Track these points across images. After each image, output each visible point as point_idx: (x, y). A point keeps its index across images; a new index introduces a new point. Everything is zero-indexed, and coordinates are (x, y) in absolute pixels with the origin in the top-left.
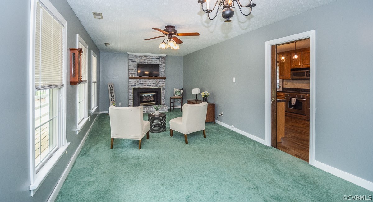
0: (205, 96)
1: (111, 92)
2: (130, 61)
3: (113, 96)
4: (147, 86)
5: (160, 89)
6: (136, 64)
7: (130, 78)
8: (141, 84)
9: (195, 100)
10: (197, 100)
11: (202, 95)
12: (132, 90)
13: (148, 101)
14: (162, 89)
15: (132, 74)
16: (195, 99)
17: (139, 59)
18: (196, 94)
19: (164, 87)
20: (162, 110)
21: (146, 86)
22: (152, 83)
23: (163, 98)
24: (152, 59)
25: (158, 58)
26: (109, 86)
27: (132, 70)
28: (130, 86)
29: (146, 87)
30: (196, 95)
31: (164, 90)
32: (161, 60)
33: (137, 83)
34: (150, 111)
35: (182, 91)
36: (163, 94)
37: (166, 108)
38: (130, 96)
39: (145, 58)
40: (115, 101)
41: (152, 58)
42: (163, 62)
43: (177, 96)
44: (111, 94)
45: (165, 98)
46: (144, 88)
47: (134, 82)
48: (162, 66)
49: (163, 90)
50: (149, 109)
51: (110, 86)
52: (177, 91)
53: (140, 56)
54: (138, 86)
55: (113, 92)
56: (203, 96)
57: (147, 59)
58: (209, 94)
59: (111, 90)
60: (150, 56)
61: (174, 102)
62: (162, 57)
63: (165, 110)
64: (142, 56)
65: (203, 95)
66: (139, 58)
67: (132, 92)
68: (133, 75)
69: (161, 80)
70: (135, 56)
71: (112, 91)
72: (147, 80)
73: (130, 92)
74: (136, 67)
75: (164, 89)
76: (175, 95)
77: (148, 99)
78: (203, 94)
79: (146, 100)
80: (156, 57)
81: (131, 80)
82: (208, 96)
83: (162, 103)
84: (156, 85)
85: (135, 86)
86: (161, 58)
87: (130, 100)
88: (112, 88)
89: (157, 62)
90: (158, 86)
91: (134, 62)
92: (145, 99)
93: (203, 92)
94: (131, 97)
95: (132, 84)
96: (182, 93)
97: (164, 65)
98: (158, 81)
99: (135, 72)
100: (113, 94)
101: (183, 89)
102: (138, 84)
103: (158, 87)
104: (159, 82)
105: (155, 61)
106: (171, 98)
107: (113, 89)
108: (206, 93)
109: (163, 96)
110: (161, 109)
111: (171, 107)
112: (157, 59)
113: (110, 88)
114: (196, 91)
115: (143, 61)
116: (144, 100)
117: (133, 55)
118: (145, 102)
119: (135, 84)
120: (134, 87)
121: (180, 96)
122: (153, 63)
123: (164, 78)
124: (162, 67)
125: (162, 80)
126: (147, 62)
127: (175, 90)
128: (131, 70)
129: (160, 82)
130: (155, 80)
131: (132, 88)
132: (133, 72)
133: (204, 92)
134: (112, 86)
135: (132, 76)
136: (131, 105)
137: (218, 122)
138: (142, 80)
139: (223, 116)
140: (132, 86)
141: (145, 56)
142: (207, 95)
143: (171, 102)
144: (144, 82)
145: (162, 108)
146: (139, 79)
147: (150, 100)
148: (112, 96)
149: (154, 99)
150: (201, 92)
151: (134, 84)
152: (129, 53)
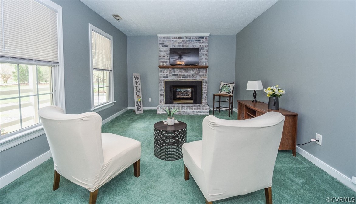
0: (274, 95)
1: (136, 85)
2: (161, 46)
3: (139, 90)
4: (183, 77)
5: (200, 82)
6: (168, 48)
7: (161, 67)
8: (174, 75)
9: (253, 101)
10: (256, 102)
11: (266, 94)
12: (163, 82)
13: (183, 98)
14: (203, 82)
15: (164, 62)
16: (252, 99)
17: (172, 42)
18: (255, 91)
19: (206, 80)
20: (201, 112)
21: (181, 77)
22: (190, 75)
23: (204, 95)
24: (189, 41)
25: (198, 39)
26: (134, 77)
27: (164, 57)
28: (161, 77)
29: (181, 80)
30: (255, 94)
31: (206, 85)
32: (201, 42)
33: (169, 74)
34: (184, 112)
35: (232, 86)
36: (204, 90)
37: (206, 109)
38: (162, 90)
39: (179, 41)
40: (141, 95)
41: (189, 39)
42: (204, 45)
43: (224, 92)
44: (137, 87)
45: (207, 95)
46: (178, 80)
47: (166, 73)
48: (204, 50)
49: (204, 84)
50: (182, 109)
51: (136, 77)
52: (225, 85)
53: (173, 38)
54: (172, 78)
55: (139, 85)
56: (268, 96)
57: (183, 42)
58: (282, 92)
59: (136, 82)
60: (187, 38)
61: (220, 102)
62: (203, 38)
63: (205, 112)
64: (176, 38)
65: (271, 92)
66: (173, 40)
67: (163, 85)
68: (165, 64)
69: (201, 70)
70: (167, 38)
71: (138, 83)
72: (182, 71)
73: (161, 86)
74: (169, 53)
75: (206, 83)
76: (221, 92)
77: (185, 96)
78: (269, 91)
79: (181, 97)
80: (196, 38)
81: (161, 69)
82: (280, 95)
83: (203, 101)
84: (195, 77)
85: (167, 77)
86: (201, 39)
87: (161, 95)
88: (138, 79)
89: (197, 45)
90: (198, 78)
91: (166, 46)
92: (180, 95)
93: (269, 88)
94: (163, 92)
95: (164, 76)
96: (232, 89)
97: (206, 49)
98: (197, 72)
99: (167, 59)
100: (139, 87)
101: (234, 83)
102: (170, 76)
103: (198, 80)
104: (199, 72)
105: (194, 44)
106: (214, 96)
107: (139, 81)
108: (276, 90)
109: (205, 93)
110: (199, 111)
111: (214, 108)
112: (196, 40)
113: (136, 79)
114: (254, 85)
115: (176, 44)
116: (178, 97)
117: (164, 37)
118: (180, 98)
119: (167, 75)
120: (166, 79)
121: (229, 93)
122: (191, 46)
123: (206, 67)
124: (203, 52)
125: (203, 71)
126: (183, 46)
127: (222, 84)
128: (162, 58)
129: (201, 73)
130: (194, 70)
131: (163, 81)
132: (165, 60)
133: (272, 88)
134: (138, 77)
135: (163, 64)
136: (162, 101)
137: (303, 152)
138: (175, 70)
139: (320, 143)
140: (164, 77)
141: (180, 38)
142: (278, 93)
143: (214, 102)
144: (178, 73)
145: (200, 109)
146: (171, 69)
147: (186, 97)
148: (137, 90)
149: (192, 95)
150: (265, 86)
151: (165, 76)
152: (159, 35)
